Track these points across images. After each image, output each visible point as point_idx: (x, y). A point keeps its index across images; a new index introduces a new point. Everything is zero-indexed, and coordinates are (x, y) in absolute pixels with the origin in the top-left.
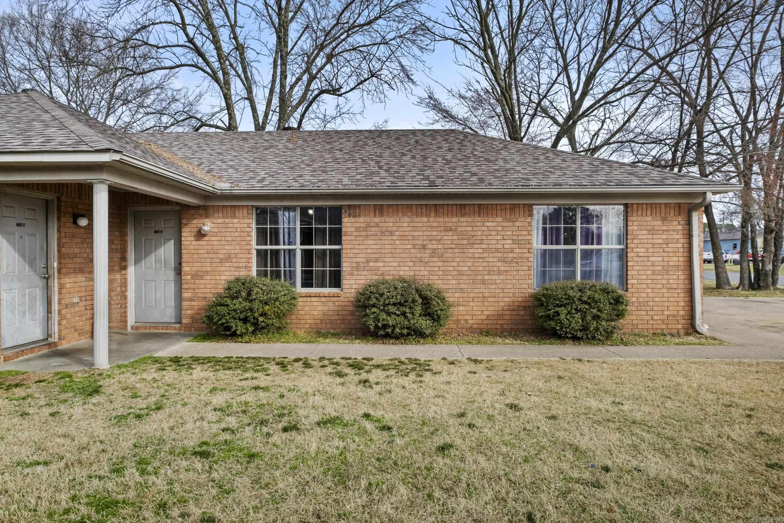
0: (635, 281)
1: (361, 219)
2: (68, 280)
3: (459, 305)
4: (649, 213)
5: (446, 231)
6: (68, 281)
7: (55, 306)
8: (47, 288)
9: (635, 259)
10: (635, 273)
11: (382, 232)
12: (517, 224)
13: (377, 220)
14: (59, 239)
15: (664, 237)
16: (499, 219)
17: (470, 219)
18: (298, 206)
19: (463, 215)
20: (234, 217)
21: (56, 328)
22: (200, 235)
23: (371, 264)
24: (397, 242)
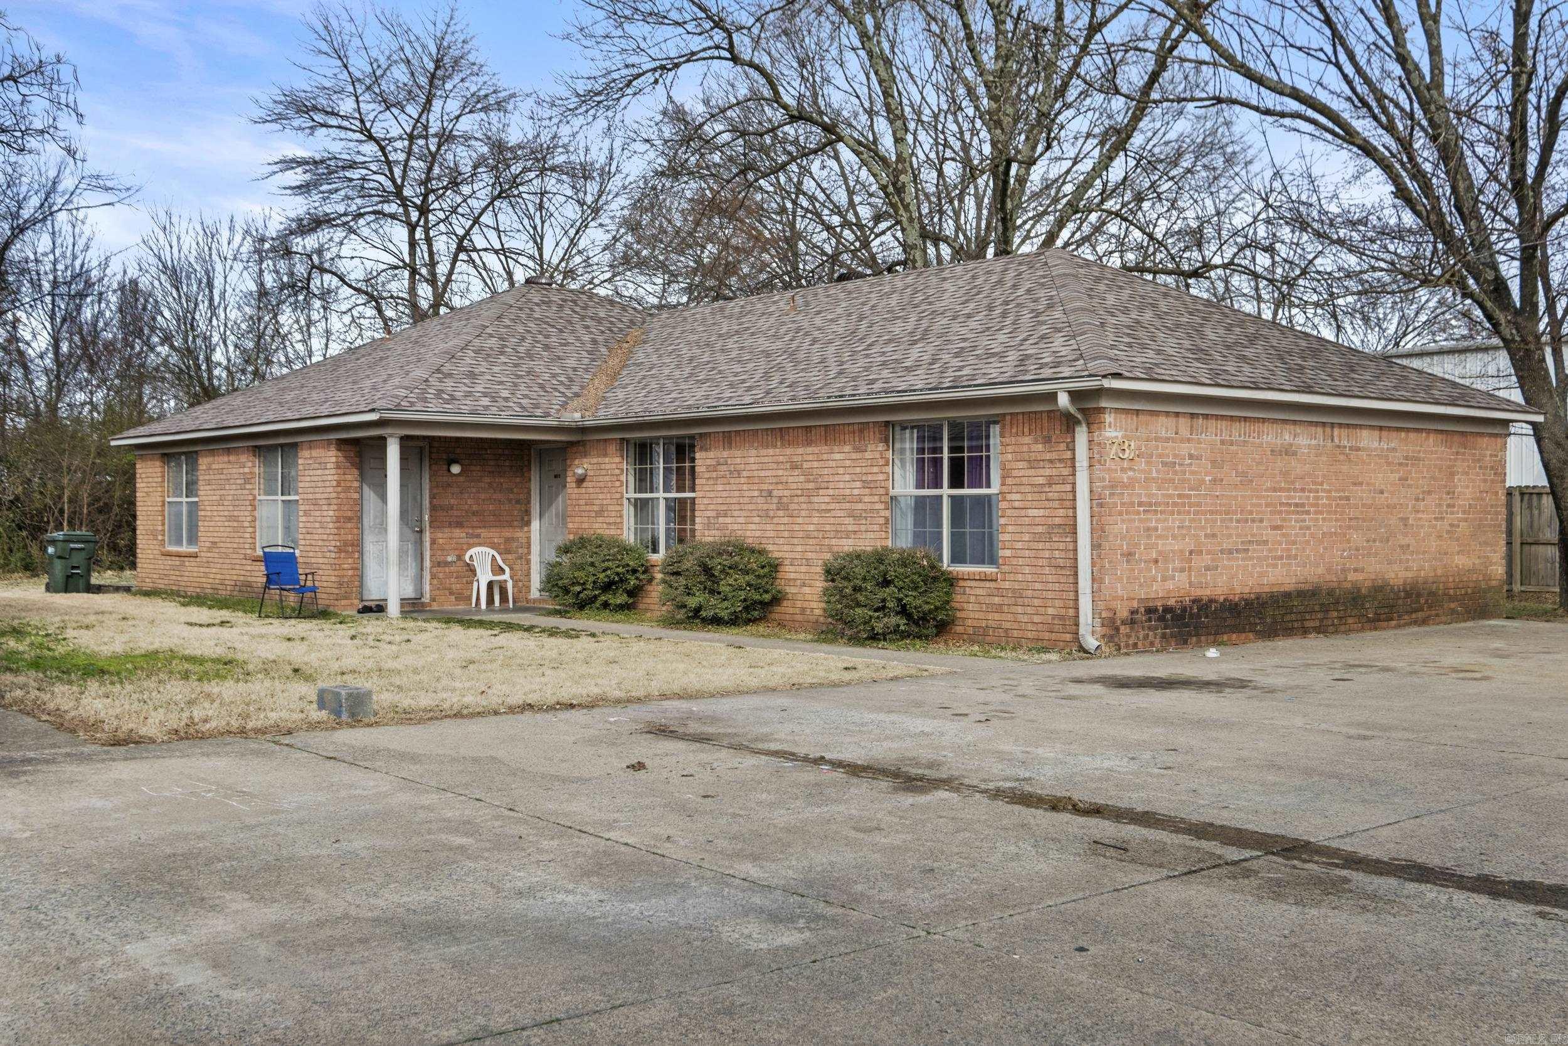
0: (1008, 553)
1: (711, 454)
2: (440, 535)
3: (804, 585)
4: (1026, 430)
5: (792, 468)
6: (442, 536)
7: (427, 563)
8: (420, 542)
9: (1009, 512)
10: (1007, 537)
11: (731, 472)
12: (868, 455)
13: (725, 454)
14: (431, 490)
15: (1048, 472)
16: (847, 448)
17: (816, 450)
18: (659, 438)
19: (809, 443)
20: (605, 455)
21: (427, 588)
22: (581, 481)
23: (721, 520)
24: (745, 487)
